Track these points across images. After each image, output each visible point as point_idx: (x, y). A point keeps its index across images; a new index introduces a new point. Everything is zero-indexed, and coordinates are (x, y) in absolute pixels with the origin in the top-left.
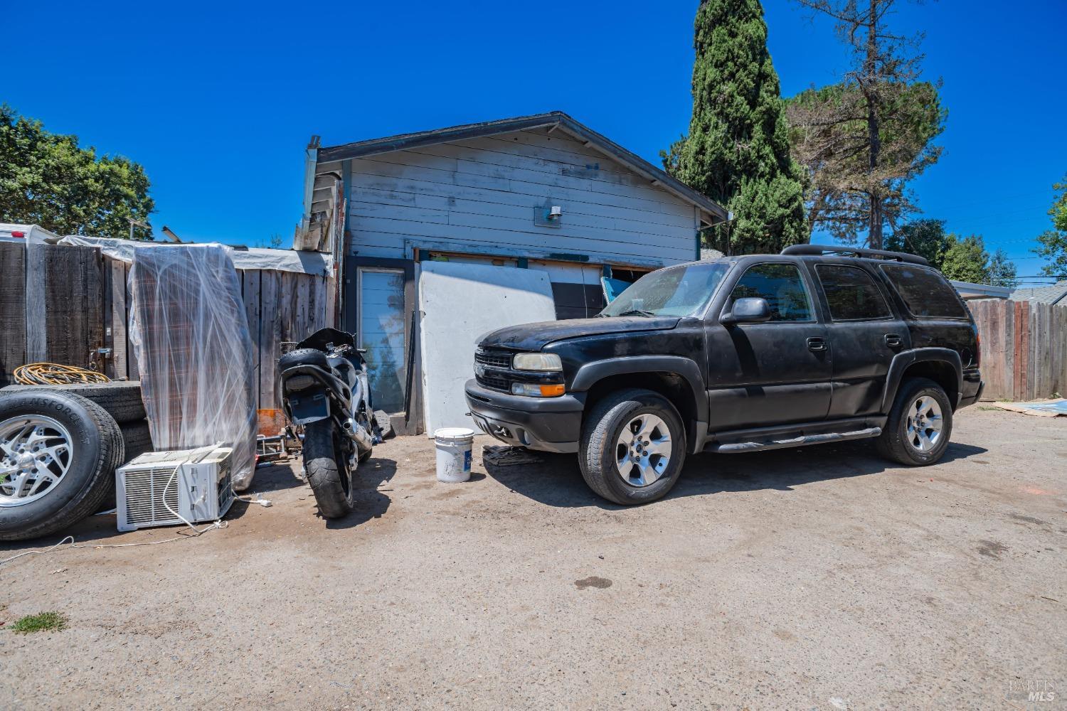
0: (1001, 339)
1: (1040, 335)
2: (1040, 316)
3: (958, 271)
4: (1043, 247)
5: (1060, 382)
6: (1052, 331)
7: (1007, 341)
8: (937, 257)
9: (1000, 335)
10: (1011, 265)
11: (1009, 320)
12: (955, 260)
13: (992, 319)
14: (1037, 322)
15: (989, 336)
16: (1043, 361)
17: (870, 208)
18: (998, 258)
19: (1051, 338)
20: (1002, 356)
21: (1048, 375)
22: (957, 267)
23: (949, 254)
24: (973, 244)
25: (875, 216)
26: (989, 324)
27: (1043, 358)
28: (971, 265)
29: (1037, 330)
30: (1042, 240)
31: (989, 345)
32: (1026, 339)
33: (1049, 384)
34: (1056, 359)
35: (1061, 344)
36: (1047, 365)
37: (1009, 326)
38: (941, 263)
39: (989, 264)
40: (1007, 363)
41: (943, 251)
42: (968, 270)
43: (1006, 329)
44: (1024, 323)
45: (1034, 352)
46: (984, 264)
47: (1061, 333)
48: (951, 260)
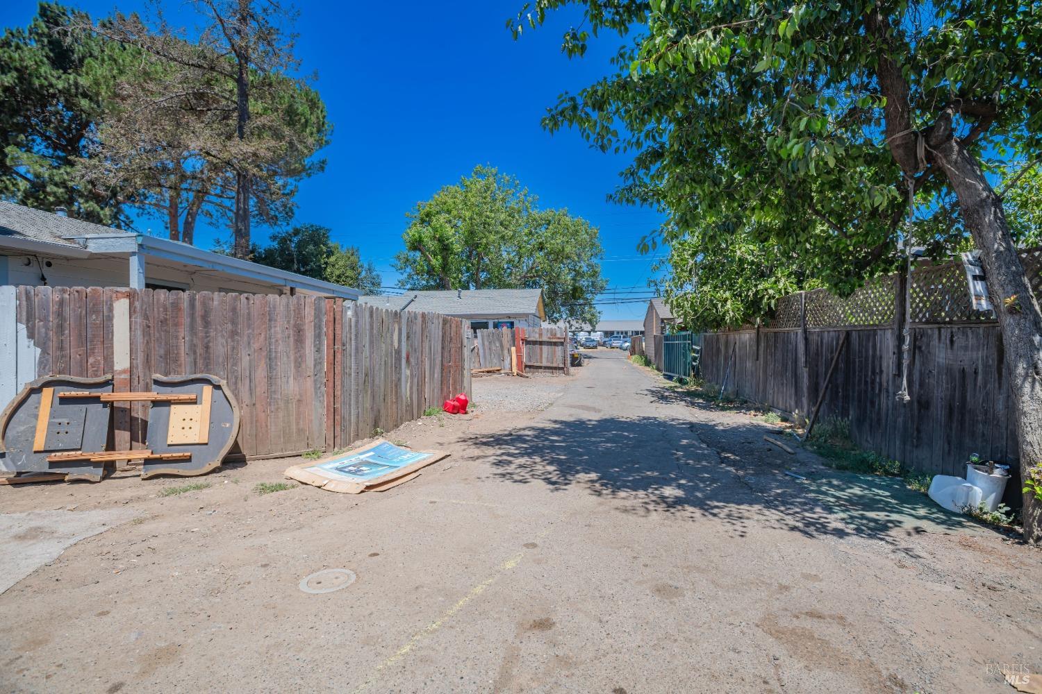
0: (308, 355)
1: (357, 349)
2: (357, 322)
3: (339, 276)
4: (399, 264)
5: (383, 411)
6: (371, 342)
7: (315, 360)
8: (322, 261)
9: (307, 351)
10: (378, 276)
11: (318, 327)
12: (337, 266)
13: (295, 326)
14: (353, 330)
15: (292, 353)
16: (361, 387)
17: (236, 186)
18: (369, 269)
19: (371, 353)
20: (309, 383)
21: (368, 405)
22: (337, 273)
23: (332, 259)
24: (352, 255)
25: (242, 196)
26: (291, 332)
27: (361, 381)
28: (349, 273)
29: (353, 342)
30: (398, 258)
31: (292, 365)
32: (339, 356)
33: (369, 418)
34: (377, 382)
35: (383, 360)
36: (367, 392)
37: (318, 336)
38: (325, 268)
39: (363, 274)
40: (316, 393)
41: (328, 257)
42: (347, 277)
43: (315, 341)
44: (338, 332)
45: (350, 375)
46: (359, 274)
47: (383, 345)
48: (333, 266)
